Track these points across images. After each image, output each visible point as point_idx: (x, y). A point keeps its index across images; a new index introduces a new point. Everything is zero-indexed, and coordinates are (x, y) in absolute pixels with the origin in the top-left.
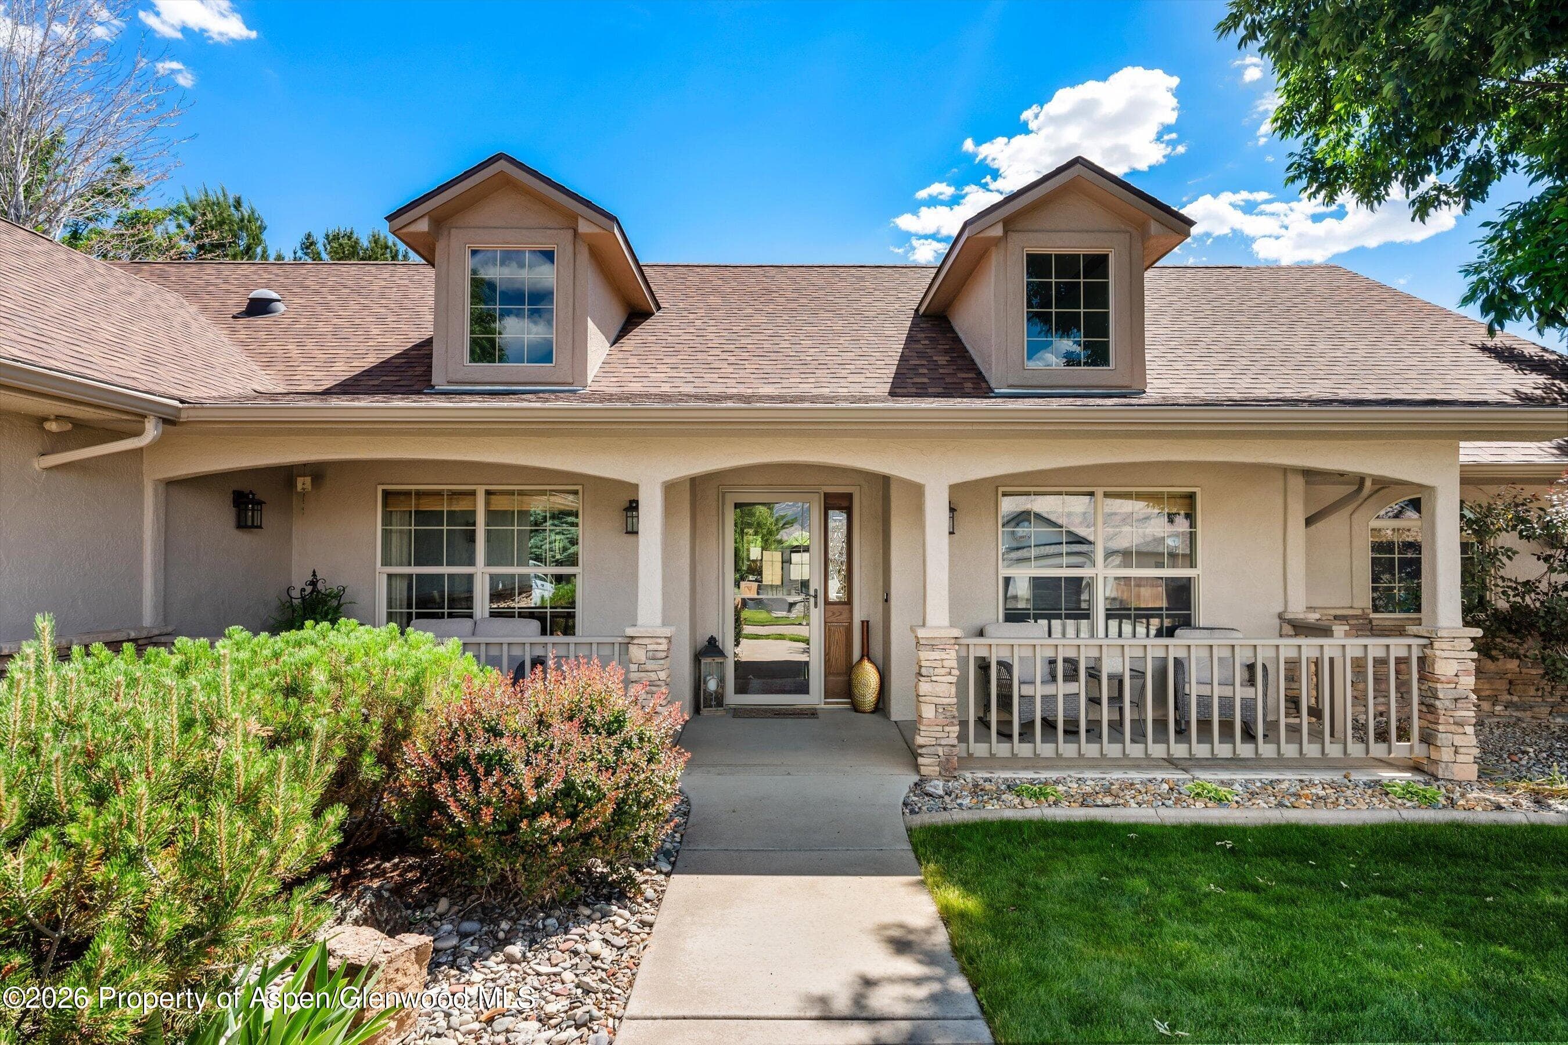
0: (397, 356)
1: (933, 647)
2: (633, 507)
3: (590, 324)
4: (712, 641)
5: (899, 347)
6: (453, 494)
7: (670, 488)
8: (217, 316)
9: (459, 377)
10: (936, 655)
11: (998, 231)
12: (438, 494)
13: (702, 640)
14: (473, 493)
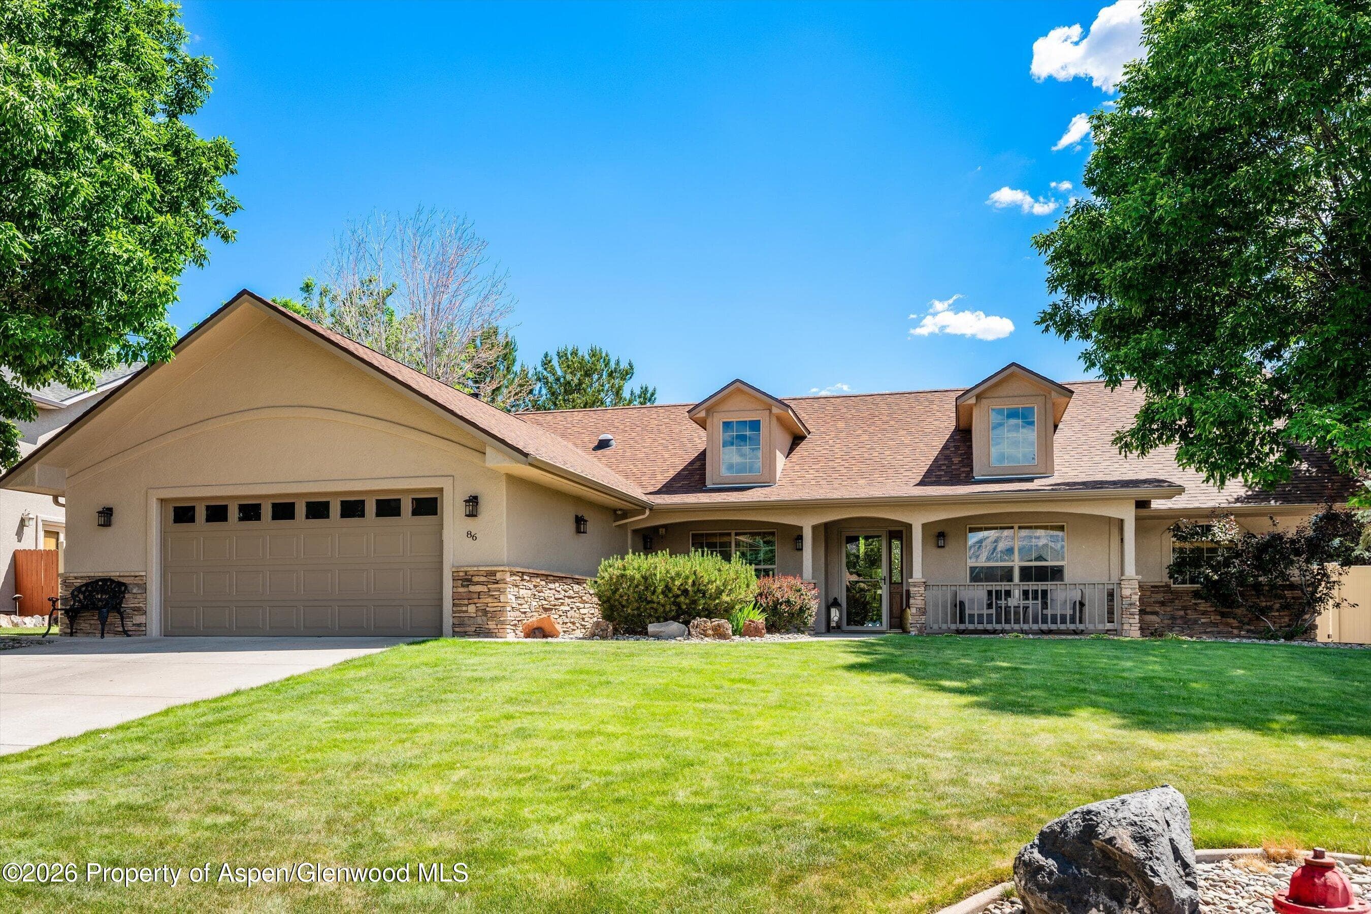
0: (683, 470)
1: (915, 586)
2: (800, 538)
3: (778, 452)
4: (835, 599)
5: (936, 453)
6: (722, 535)
7: (815, 528)
8: (584, 447)
9: (717, 482)
10: (916, 589)
11: (973, 401)
12: (714, 535)
13: (831, 600)
14: (729, 534)
